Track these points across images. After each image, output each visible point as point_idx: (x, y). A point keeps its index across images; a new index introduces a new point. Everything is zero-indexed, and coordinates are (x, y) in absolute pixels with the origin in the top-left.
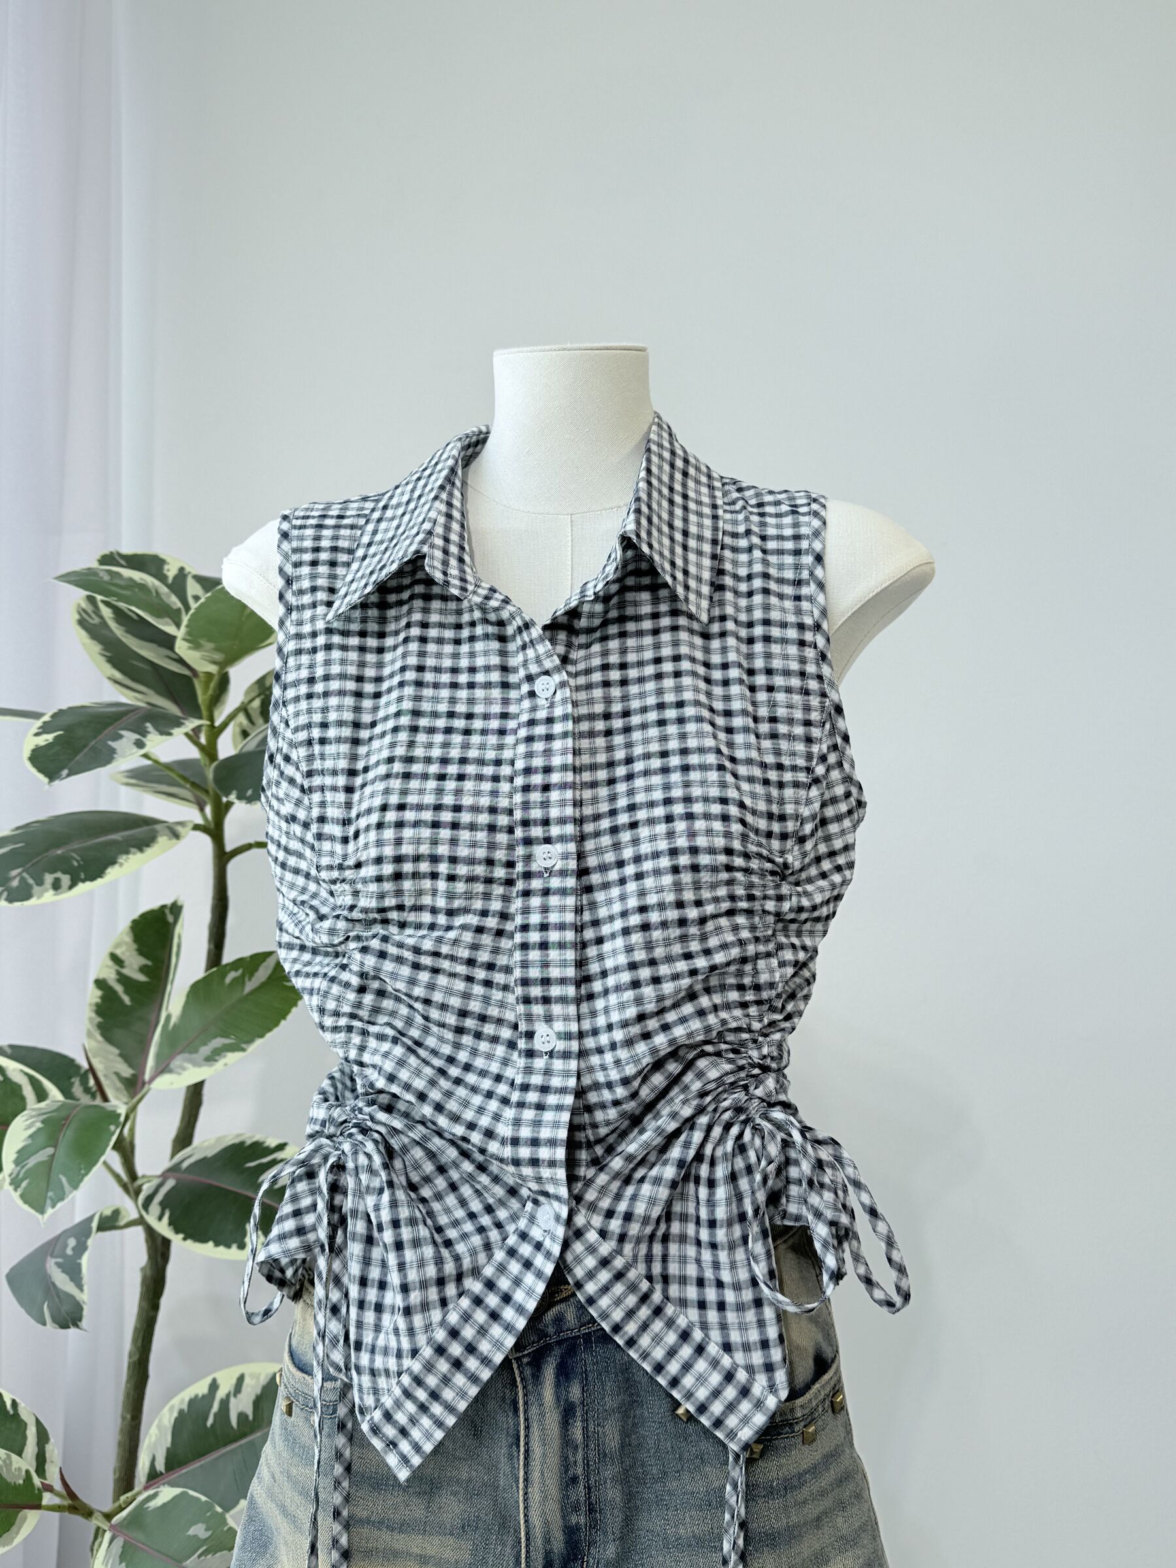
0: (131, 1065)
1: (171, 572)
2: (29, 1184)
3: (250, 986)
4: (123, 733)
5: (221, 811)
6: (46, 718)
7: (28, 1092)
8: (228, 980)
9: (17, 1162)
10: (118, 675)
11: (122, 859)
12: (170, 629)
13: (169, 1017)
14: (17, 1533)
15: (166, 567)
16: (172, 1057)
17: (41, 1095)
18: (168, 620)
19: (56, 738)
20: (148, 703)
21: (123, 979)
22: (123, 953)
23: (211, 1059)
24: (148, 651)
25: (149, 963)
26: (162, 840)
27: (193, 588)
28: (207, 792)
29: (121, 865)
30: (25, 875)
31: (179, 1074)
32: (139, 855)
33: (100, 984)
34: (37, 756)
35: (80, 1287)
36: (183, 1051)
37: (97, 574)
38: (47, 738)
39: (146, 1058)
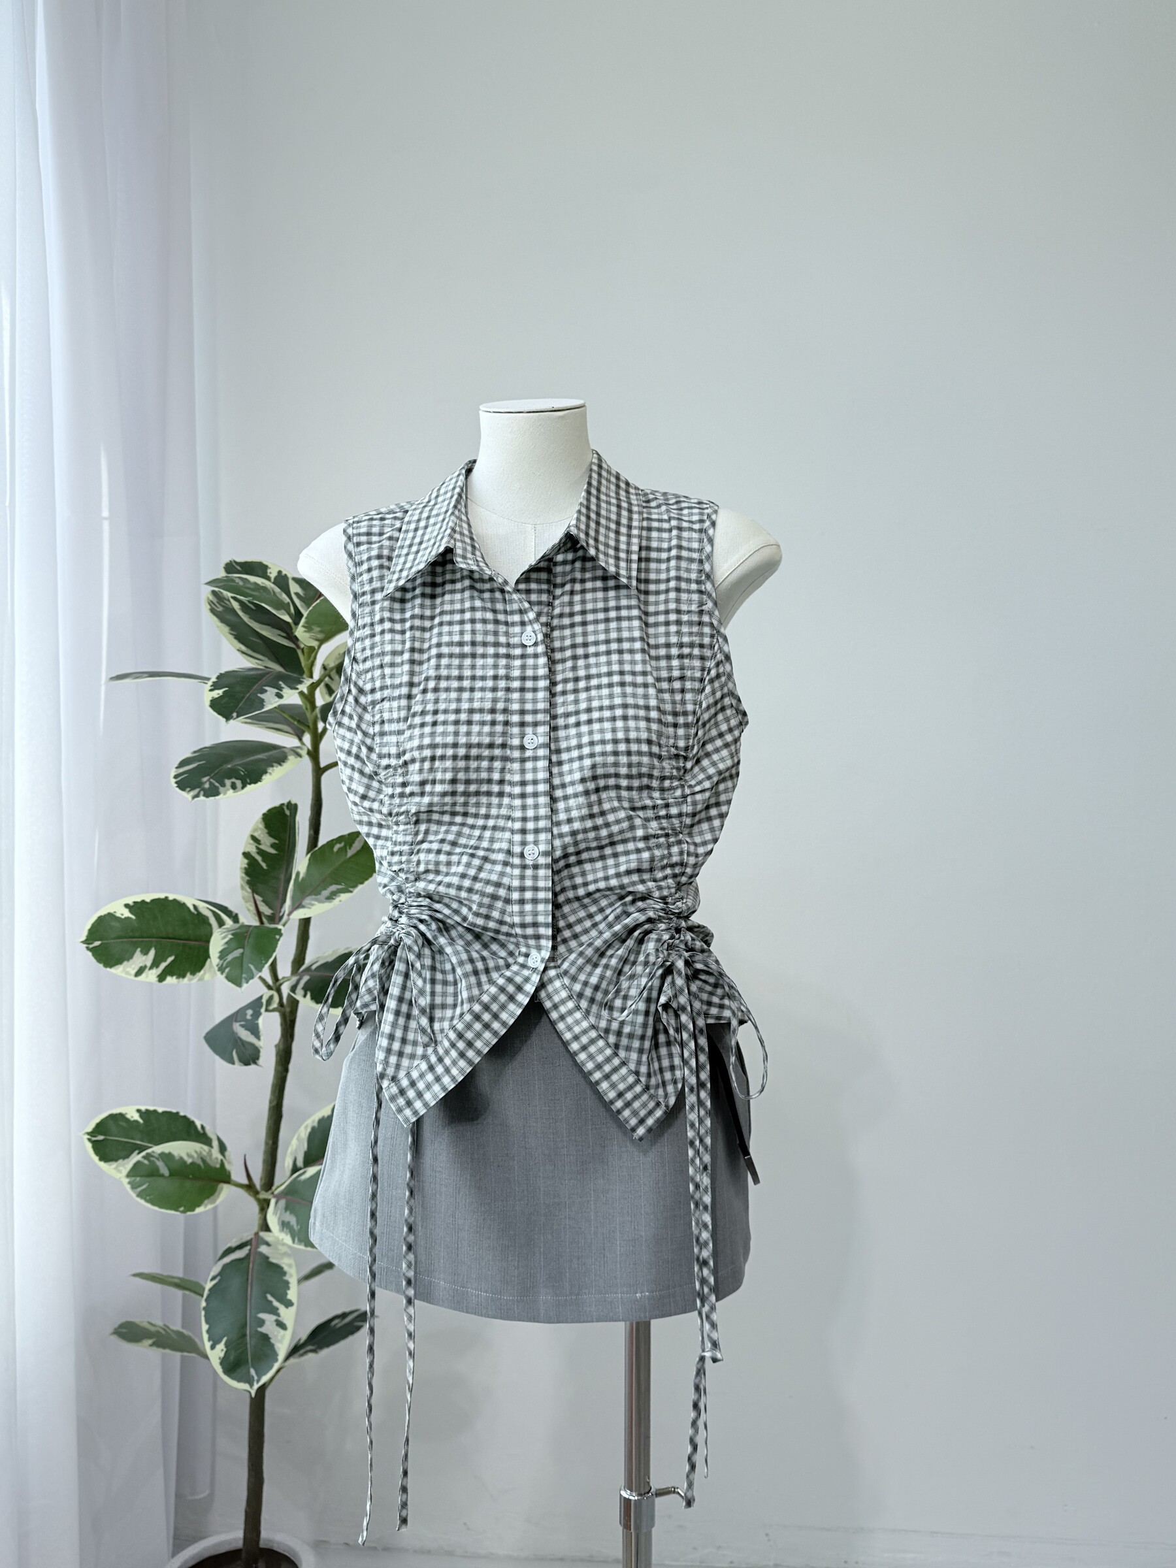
0: (270, 908)
1: (273, 574)
2: (230, 970)
3: (350, 853)
4: (266, 688)
5: (317, 738)
6: (214, 679)
7: (213, 921)
8: (336, 849)
9: (221, 958)
10: (243, 648)
11: (270, 770)
12: (287, 618)
13: (298, 874)
14: (218, 1197)
15: (269, 571)
16: (303, 898)
17: (221, 923)
18: (283, 611)
19: (224, 692)
20: (265, 667)
21: (261, 852)
22: (259, 835)
23: (330, 898)
24: (266, 632)
25: (277, 842)
26: (292, 758)
27: (294, 588)
28: (309, 727)
29: (270, 774)
30: (211, 780)
31: (310, 908)
32: (279, 767)
33: (246, 855)
34: (215, 705)
35: (258, 1038)
36: (310, 894)
37: (234, 581)
38: (218, 693)
39: (284, 901)
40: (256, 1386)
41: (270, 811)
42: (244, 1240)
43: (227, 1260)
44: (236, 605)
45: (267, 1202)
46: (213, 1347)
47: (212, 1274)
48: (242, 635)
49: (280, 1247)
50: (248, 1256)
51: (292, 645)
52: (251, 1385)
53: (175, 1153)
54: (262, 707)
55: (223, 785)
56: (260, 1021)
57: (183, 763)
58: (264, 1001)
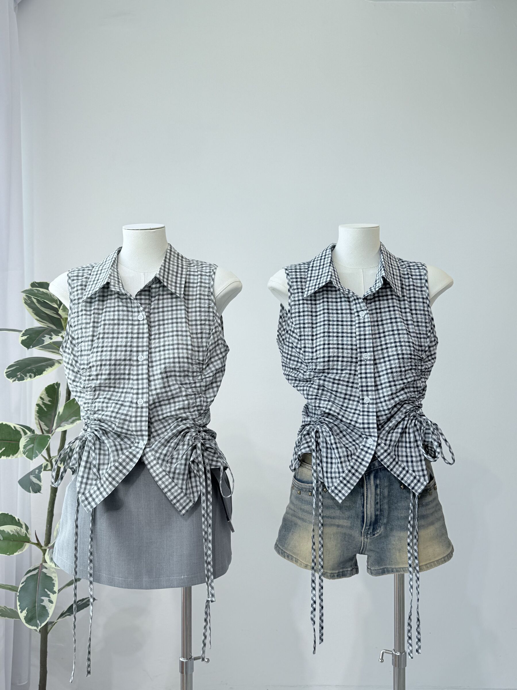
2: (28, 453)
4: (46, 335)
6: (23, 332)
7: (22, 433)
8: (75, 402)
9: (24, 448)
10: (38, 318)
11: (47, 369)
12: (56, 306)
13: (59, 413)
14: (24, 548)
16: (61, 423)
17: (25, 433)
18: (54, 303)
19: (27, 337)
21: (44, 404)
22: (44, 397)
23: (72, 422)
24: (48, 311)
25: (51, 400)
26: (56, 364)
29: (47, 371)
30: (21, 374)
31: (64, 427)
32: (51, 368)
33: (38, 405)
34: (23, 342)
35: (40, 481)
36: (64, 421)
37: (33, 290)
38: (25, 337)
39: (53, 425)
40: (39, 628)
41: (48, 386)
42: (36, 567)
43: (29, 575)
44: (35, 301)
45: (46, 550)
46: (21, 612)
47: (22, 581)
48: (38, 313)
49: (51, 569)
50: (37, 573)
51: (59, 317)
52: (37, 627)
53: (5, 530)
54: (43, 343)
55: (26, 376)
56: (41, 474)
57: (9, 367)
58: (43, 466)
